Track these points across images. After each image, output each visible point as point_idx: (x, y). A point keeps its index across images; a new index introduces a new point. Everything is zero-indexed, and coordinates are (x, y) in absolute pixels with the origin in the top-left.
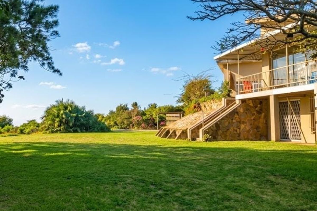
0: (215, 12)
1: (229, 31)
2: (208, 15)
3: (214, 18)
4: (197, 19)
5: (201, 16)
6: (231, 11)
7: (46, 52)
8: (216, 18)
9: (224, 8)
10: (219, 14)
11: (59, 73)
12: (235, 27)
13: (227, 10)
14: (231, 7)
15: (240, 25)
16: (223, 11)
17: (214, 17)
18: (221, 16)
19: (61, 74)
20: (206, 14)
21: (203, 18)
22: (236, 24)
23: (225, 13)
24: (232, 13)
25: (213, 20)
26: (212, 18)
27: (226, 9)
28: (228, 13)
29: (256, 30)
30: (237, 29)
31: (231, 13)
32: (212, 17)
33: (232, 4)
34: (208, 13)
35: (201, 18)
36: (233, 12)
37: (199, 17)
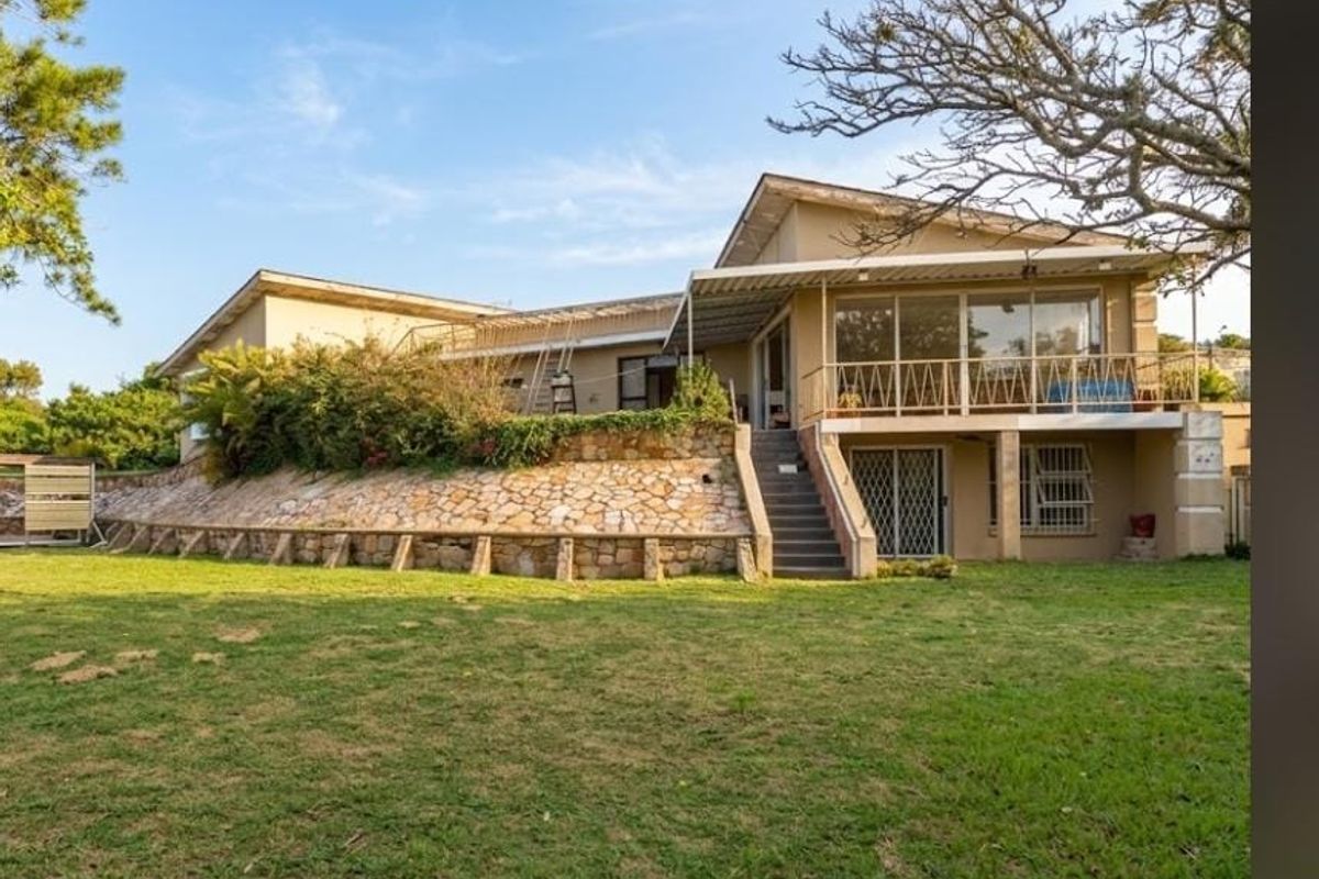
0: (863, 108)
1: (894, 182)
2: (839, 119)
3: (856, 131)
4: (801, 128)
5: (815, 122)
6: (913, 109)
7: (74, 232)
8: (862, 131)
9: (891, 97)
10: (873, 116)
11: (112, 317)
12: (912, 171)
13: (901, 104)
14: (913, 95)
15: (932, 165)
16: (889, 106)
17: (856, 126)
18: (879, 123)
19: (116, 321)
20: (831, 115)
21: (818, 128)
22: (919, 159)
23: (894, 116)
24: (917, 117)
25: (852, 135)
26: (849, 130)
27: (896, 101)
28: (902, 115)
29: (982, 182)
30: (920, 177)
31: (911, 114)
32: (850, 124)
33: (920, 84)
34: (839, 111)
35: (813, 128)
36: (921, 113)
37: (807, 120)
